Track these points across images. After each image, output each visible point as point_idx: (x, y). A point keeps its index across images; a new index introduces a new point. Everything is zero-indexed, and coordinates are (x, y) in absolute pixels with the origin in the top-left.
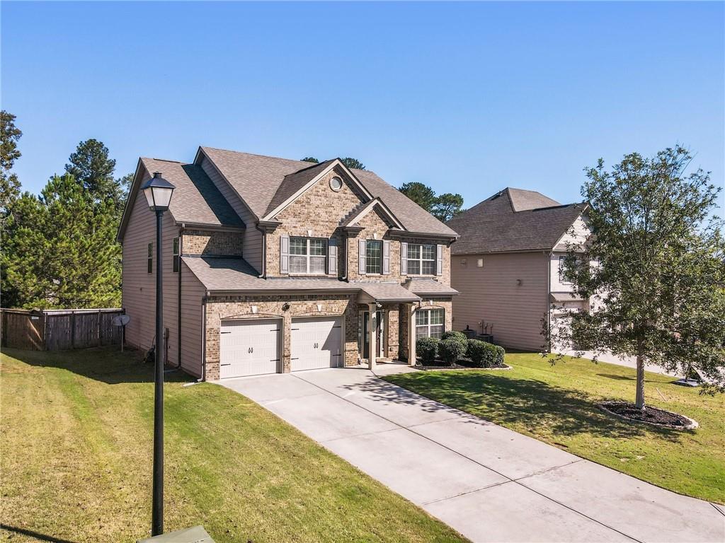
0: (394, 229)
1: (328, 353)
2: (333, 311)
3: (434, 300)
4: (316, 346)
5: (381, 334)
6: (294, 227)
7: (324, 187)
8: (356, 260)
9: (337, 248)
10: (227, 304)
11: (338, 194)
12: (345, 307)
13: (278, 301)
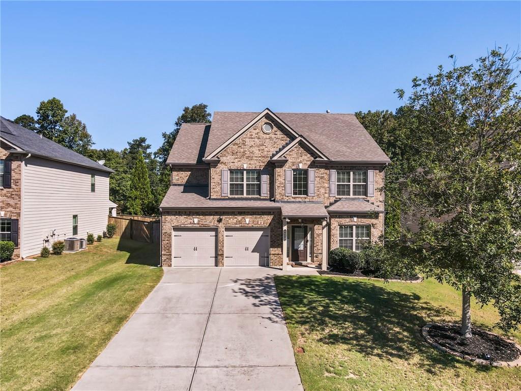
0: (318, 159)
1: (257, 255)
2: (259, 223)
3: (358, 217)
4: (247, 249)
5: (309, 244)
6: (233, 162)
7: (257, 131)
8: (283, 185)
9: (268, 176)
10: (177, 216)
11: (269, 135)
12: (269, 221)
13: (214, 215)
